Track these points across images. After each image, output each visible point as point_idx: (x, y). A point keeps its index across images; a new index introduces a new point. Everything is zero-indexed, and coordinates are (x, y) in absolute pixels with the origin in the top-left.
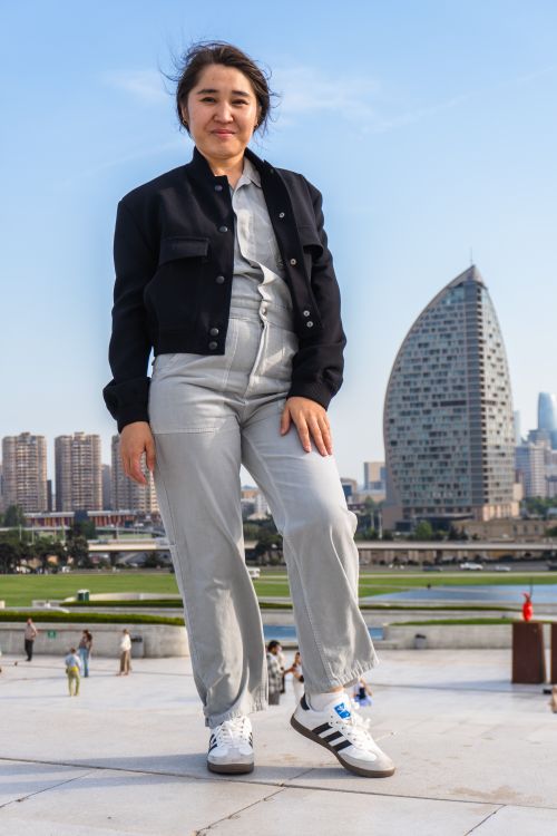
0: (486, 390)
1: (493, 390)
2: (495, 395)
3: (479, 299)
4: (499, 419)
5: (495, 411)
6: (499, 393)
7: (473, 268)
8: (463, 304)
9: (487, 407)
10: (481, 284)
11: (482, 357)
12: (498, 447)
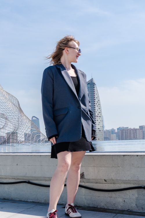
0: (96, 113)
1: (98, 113)
2: (98, 114)
3: (94, 88)
4: (99, 121)
5: (98, 119)
6: (99, 113)
7: (92, 79)
8: (90, 89)
9: (96, 117)
10: (94, 83)
11: (95, 104)
12: (99, 129)
